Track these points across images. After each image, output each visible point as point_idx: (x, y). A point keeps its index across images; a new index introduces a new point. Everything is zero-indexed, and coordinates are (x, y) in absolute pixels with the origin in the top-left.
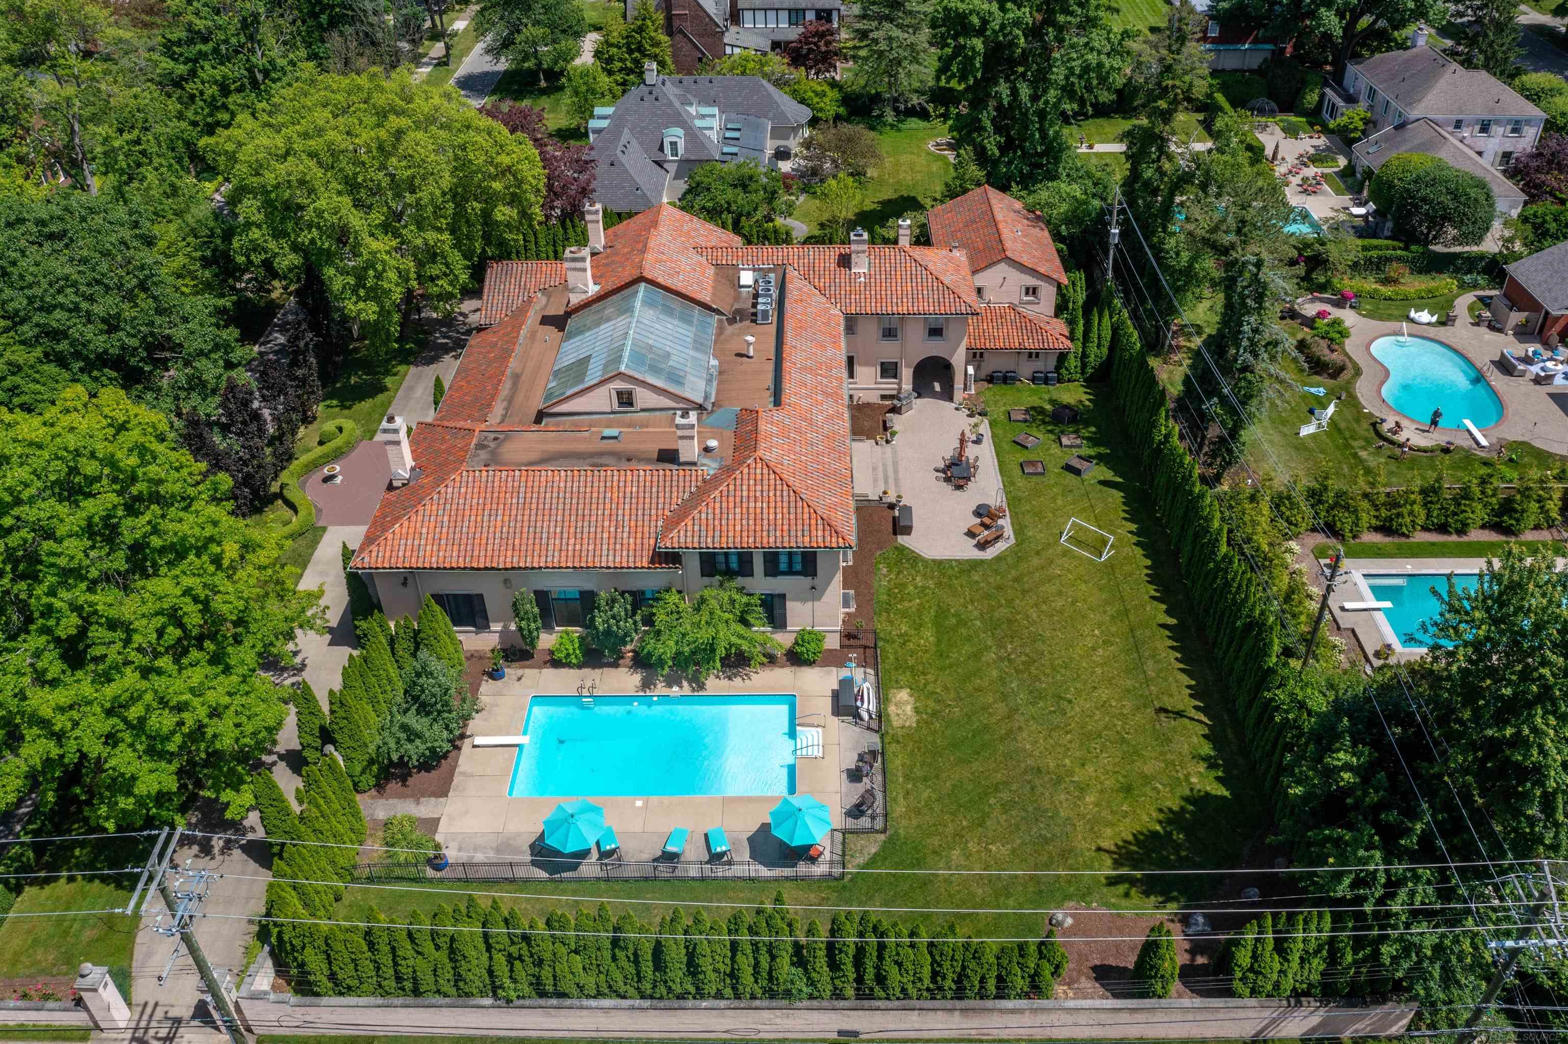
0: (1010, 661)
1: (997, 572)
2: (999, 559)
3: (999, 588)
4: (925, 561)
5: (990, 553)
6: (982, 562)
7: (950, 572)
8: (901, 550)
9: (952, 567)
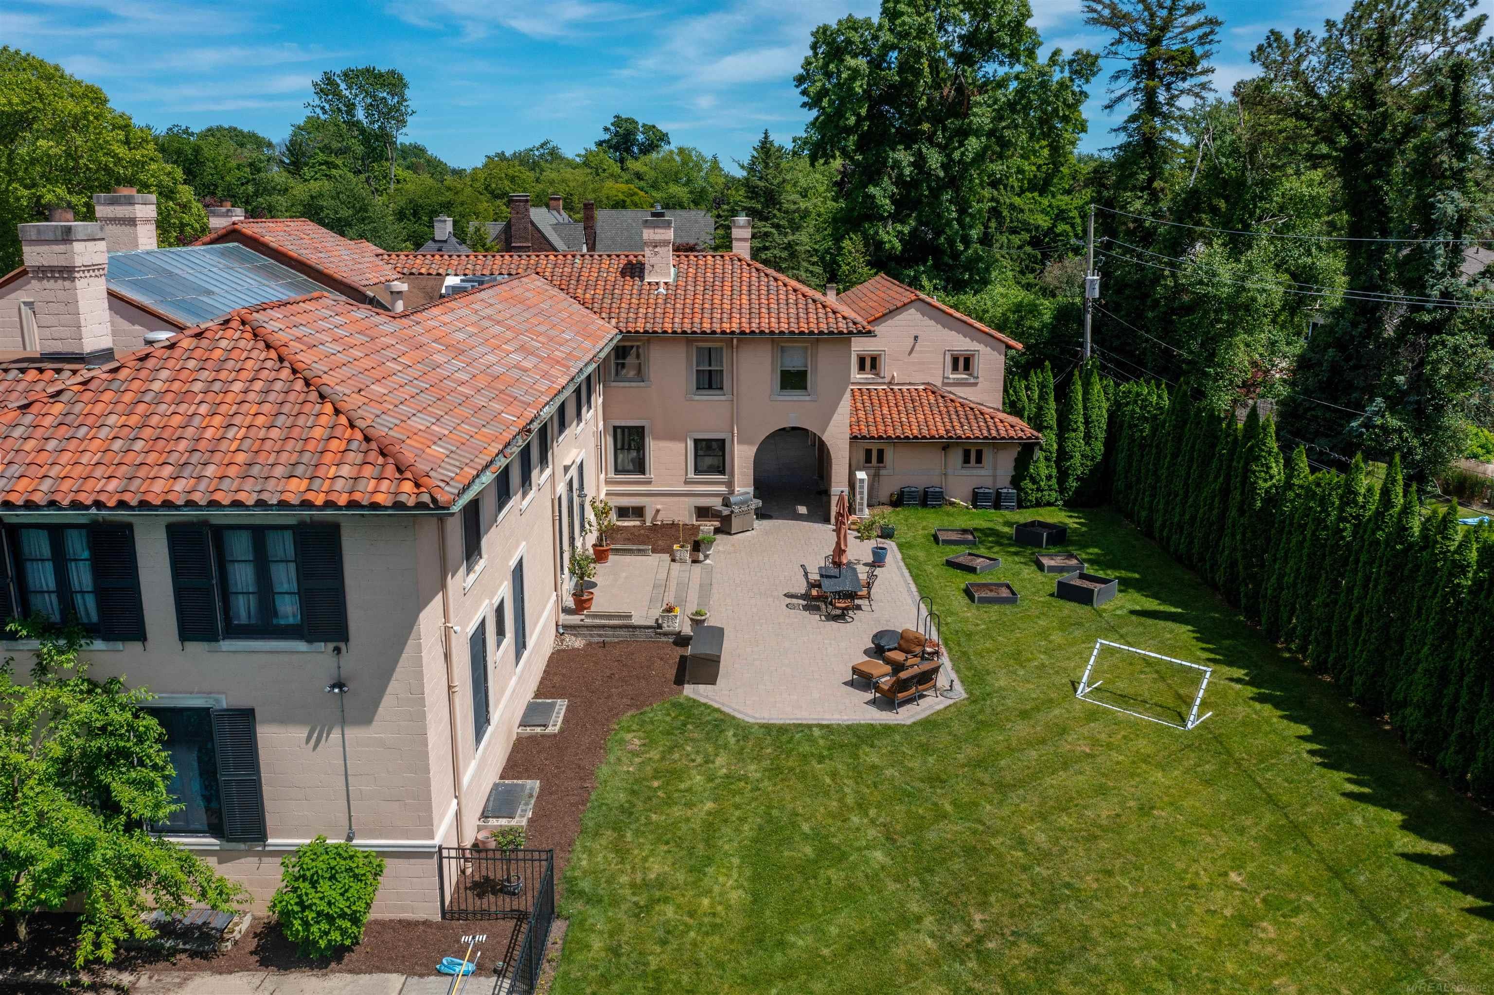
0: (983, 957)
1: (925, 749)
2: (929, 724)
3: (935, 780)
4: (744, 730)
5: (907, 715)
6: (888, 730)
7: (805, 748)
8: (690, 709)
9: (811, 739)
